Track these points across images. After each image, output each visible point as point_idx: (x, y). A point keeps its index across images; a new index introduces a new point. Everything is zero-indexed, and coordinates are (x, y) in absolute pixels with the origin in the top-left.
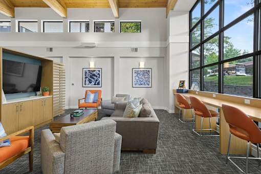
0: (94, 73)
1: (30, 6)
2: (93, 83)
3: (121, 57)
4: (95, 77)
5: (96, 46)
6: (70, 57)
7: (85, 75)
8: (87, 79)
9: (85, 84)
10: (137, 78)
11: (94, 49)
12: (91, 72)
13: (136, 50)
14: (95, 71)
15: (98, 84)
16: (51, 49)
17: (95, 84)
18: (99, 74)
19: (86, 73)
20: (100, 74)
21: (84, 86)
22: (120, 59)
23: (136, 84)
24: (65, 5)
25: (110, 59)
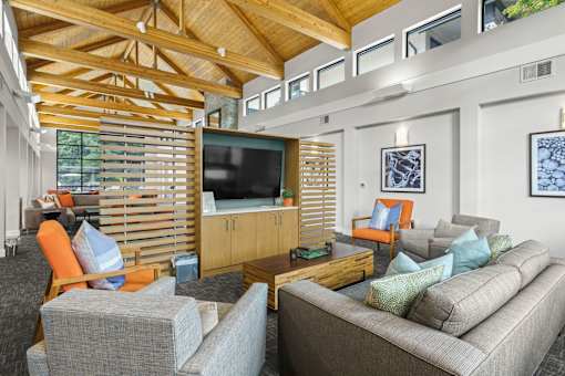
0: (407, 157)
1: (300, 52)
2: (404, 183)
3: (482, 106)
4: (407, 168)
5: (410, 89)
6: (358, 128)
7: (387, 164)
8: (391, 173)
9: (387, 186)
10: (552, 165)
11: (404, 99)
12: (400, 156)
13: (544, 69)
14: (407, 152)
15: (417, 184)
16: (327, 119)
17: (408, 185)
18: (417, 160)
19: (388, 158)
20: (422, 159)
21: (384, 189)
22: (481, 112)
23: (544, 187)
24: (346, 25)
25: (448, 117)
